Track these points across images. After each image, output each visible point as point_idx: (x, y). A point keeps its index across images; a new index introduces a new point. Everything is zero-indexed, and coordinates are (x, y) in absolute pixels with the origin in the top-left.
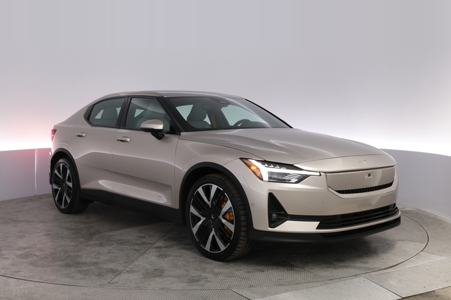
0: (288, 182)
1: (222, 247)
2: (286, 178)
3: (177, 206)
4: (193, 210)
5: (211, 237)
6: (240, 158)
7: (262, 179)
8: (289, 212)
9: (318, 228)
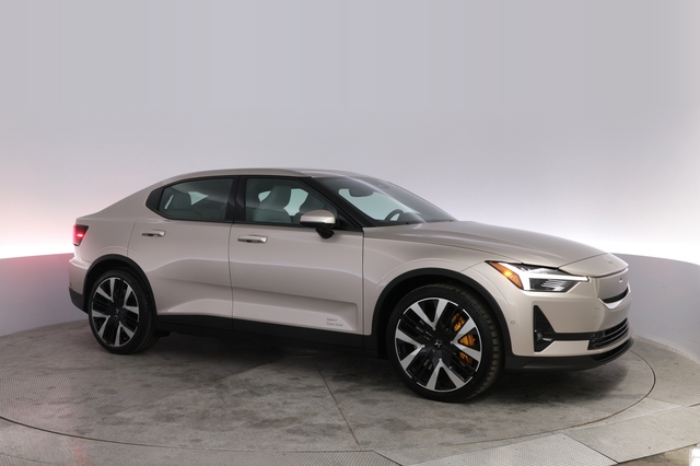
0: (551, 290)
1: (459, 383)
2: (545, 285)
3: (368, 332)
4: (400, 335)
5: (437, 370)
6: (487, 262)
7: (522, 288)
8: (557, 330)
9: (590, 348)
